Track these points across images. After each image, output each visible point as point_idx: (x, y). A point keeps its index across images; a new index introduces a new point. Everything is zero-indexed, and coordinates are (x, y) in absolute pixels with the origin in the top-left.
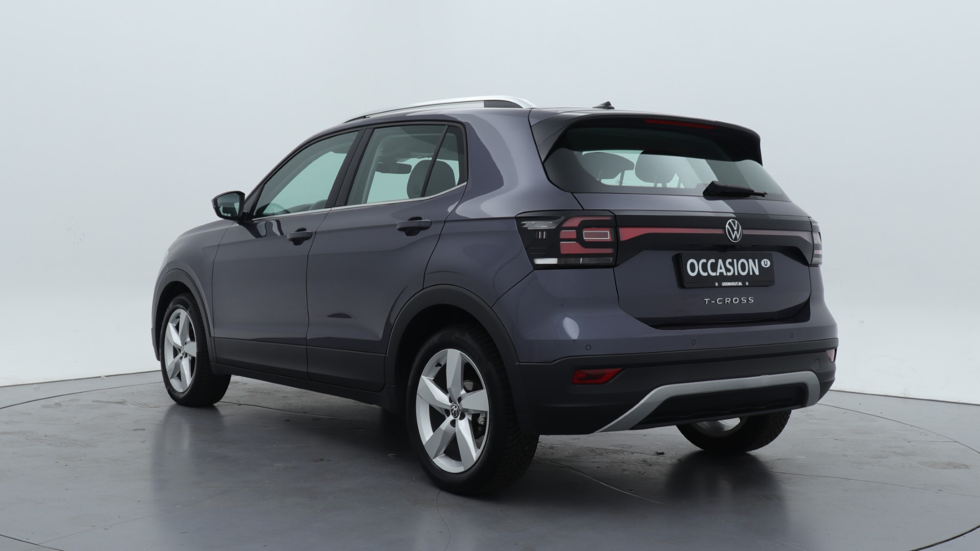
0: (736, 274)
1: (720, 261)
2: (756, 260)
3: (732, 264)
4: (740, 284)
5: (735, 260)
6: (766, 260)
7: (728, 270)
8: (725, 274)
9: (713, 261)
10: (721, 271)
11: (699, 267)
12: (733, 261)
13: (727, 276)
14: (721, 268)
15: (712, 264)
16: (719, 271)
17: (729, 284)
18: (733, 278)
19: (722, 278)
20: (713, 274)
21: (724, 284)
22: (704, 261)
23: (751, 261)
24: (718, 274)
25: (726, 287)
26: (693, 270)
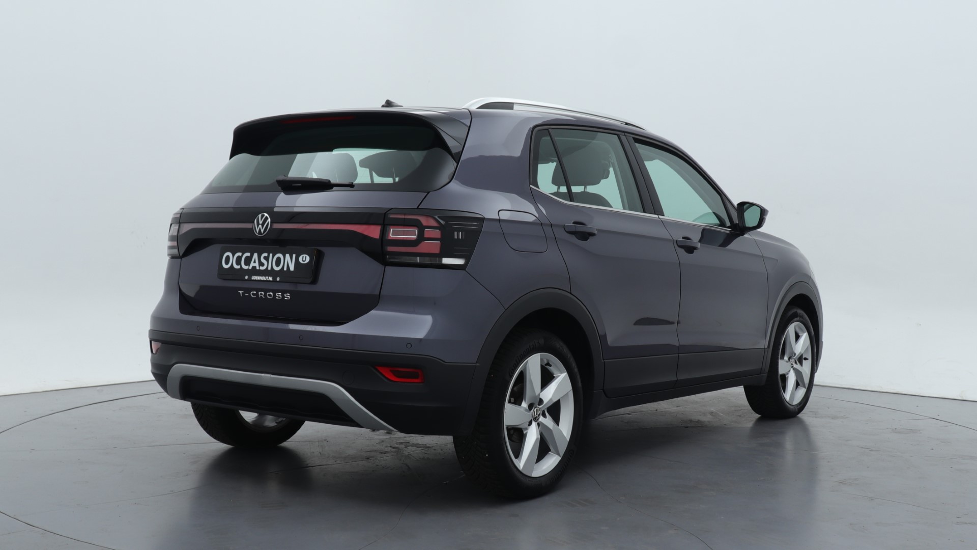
0: (269, 268)
1: (256, 256)
2: (294, 256)
3: (267, 259)
4: (270, 279)
5: (271, 255)
6: (305, 255)
7: (261, 264)
8: (258, 268)
9: (248, 254)
10: (254, 265)
11: (233, 260)
12: (269, 255)
13: (259, 270)
14: (255, 262)
15: (247, 257)
16: (252, 264)
17: (259, 278)
18: (266, 273)
19: (254, 271)
20: (245, 267)
21: (254, 278)
22: (239, 254)
23: (288, 256)
24: (250, 268)
25: (255, 280)
26: (227, 262)
